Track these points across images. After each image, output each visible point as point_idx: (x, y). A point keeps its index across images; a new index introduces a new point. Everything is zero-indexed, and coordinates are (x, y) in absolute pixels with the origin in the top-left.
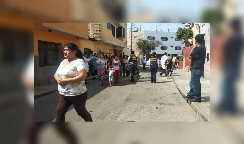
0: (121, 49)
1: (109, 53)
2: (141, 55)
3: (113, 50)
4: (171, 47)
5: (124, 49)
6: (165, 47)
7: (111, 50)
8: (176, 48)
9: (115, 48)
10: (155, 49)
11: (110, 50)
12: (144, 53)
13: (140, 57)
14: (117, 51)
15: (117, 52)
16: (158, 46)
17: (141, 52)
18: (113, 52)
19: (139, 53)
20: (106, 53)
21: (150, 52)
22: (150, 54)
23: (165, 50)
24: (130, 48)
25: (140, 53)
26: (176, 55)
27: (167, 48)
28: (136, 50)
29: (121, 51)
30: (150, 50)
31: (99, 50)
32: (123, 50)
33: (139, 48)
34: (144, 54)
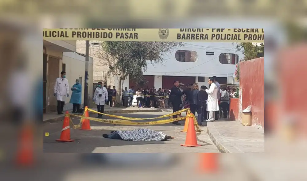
0: (55, 54)
2: (115, 74)
4: (208, 53)
5: (65, 54)
6: (190, 51)
8: (223, 59)
10: (158, 57)
12: (124, 68)
16: (167, 50)
17: (112, 66)
19: (108, 69)
21: (142, 68)
22: (144, 74)
23: (190, 61)
24: (84, 53)
25: (111, 68)
26: (221, 81)
27: (196, 55)
28: (99, 59)
29: (58, 60)
30: (144, 62)
32: (62, 59)
33: (107, 51)
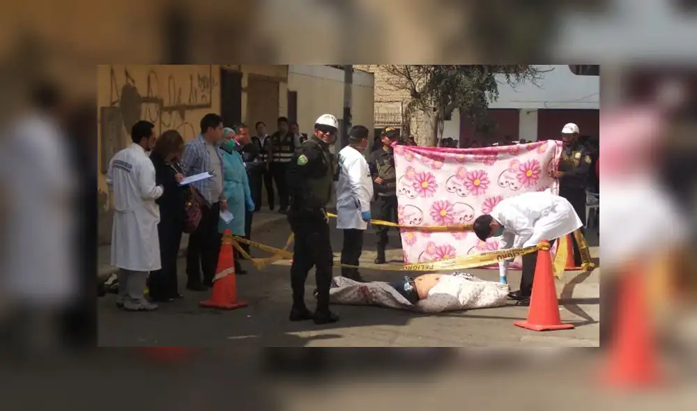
1: (185, 100)
2: (424, 109)
3: (217, 79)
5: (295, 70)
7: (202, 79)
9: (234, 67)
11: (196, 84)
12: (445, 94)
13: (413, 127)
14: (245, 83)
15: (244, 97)
18: (217, 90)
19: (407, 95)
20: (166, 104)
21: (487, 92)
22: (491, 106)
25: (415, 94)
28: (387, 76)
30: (490, 78)
31: (121, 81)
32: (285, 80)
34: (442, 102)
